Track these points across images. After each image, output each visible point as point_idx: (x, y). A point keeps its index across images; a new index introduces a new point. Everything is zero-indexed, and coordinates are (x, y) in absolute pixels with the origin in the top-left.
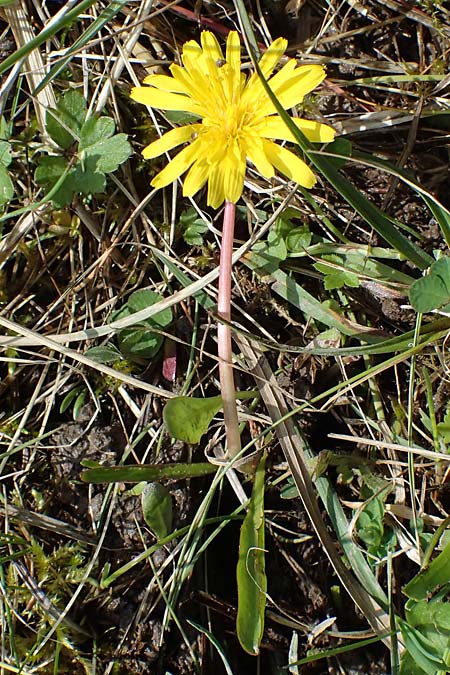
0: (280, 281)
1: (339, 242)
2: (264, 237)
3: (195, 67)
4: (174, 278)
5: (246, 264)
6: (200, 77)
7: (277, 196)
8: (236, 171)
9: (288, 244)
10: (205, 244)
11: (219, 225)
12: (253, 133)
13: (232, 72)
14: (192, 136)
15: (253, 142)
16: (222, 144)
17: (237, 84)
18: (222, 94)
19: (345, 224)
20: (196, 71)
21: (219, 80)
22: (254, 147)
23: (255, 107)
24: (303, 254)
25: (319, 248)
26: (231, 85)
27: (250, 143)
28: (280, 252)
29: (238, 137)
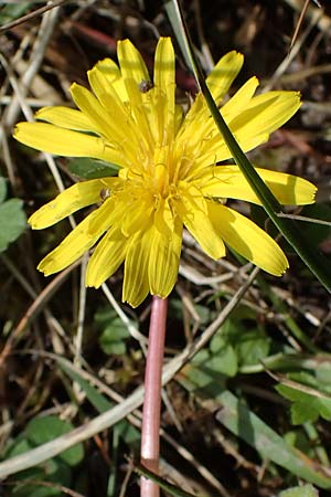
0: (229, 407)
1: (306, 352)
2: (207, 345)
3: (108, 90)
4: (86, 400)
5: (182, 382)
6: (116, 106)
7: (224, 288)
8: (166, 248)
9: (239, 353)
10: (128, 353)
11: (145, 329)
12: (193, 191)
13: (162, 100)
14: (102, 194)
15: (194, 204)
16: (147, 207)
17: (169, 118)
18: (147, 132)
19: (316, 327)
20: (110, 97)
21: (143, 111)
22: (194, 211)
23: (196, 152)
24: (258, 368)
25: (280, 360)
26: (161, 118)
27: (189, 205)
28: (227, 364)
29: (170, 196)
